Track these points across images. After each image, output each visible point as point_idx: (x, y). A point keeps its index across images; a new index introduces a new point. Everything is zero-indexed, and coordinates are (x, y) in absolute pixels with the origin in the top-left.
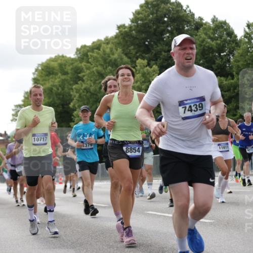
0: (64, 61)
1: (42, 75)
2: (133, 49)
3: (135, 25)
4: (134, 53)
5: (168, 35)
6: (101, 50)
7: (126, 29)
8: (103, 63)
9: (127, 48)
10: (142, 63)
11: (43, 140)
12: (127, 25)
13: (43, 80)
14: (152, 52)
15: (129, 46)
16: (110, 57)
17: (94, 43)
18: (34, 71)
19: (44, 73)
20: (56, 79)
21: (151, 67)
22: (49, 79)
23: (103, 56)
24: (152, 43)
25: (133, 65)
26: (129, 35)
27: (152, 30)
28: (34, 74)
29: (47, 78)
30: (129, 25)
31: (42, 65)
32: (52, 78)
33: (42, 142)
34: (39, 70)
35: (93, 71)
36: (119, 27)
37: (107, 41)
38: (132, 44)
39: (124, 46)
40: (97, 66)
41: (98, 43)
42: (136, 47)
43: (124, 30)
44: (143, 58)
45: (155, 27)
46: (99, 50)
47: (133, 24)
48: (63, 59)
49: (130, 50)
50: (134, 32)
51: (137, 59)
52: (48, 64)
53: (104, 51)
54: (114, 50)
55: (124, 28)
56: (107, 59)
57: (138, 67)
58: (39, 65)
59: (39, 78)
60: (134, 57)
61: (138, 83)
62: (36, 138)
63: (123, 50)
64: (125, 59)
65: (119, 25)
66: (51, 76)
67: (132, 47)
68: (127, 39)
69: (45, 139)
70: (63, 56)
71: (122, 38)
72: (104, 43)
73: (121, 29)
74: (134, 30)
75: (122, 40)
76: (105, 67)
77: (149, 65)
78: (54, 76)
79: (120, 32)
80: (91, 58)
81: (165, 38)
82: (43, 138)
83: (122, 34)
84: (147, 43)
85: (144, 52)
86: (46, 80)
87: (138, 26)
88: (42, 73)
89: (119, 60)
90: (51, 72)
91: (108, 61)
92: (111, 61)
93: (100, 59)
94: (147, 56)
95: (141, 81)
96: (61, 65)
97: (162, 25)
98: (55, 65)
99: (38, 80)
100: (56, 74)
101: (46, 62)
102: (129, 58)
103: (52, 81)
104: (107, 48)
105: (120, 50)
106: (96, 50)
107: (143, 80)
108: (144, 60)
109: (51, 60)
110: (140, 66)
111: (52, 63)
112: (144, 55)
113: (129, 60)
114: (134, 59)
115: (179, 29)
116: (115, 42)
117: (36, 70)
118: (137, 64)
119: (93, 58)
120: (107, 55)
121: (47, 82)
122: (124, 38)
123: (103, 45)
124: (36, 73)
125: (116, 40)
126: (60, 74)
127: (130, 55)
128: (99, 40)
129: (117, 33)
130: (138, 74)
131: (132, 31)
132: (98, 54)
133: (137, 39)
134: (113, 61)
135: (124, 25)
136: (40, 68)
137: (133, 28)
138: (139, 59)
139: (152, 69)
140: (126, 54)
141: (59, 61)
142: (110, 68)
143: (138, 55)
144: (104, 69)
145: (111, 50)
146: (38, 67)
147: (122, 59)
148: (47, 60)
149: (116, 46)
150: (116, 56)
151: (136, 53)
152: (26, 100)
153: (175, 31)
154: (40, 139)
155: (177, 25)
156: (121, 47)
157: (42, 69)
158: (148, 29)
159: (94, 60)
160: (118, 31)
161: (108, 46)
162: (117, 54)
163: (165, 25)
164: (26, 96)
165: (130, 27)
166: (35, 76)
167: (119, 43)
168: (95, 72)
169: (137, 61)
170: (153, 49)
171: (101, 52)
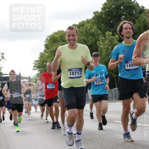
0: (63, 33)
1: (50, 42)
2: (104, 26)
3: (104, 12)
4: (104, 28)
5: (124, 17)
6: (85, 26)
7: (99, 14)
8: (86, 35)
9: (100, 25)
10: (109, 34)
11: (78, 74)
12: (99, 12)
13: (51, 45)
14: (115, 28)
15: (101, 24)
16: (89, 31)
17: (80, 23)
18: (45, 40)
19: (51, 41)
20: (58, 44)
21: (114, 36)
22: (54, 45)
23: (86, 30)
24: (115, 22)
25: (104, 35)
26: (100, 18)
27: (114, 14)
28: (45, 42)
29: (53, 44)
30: (101, 11)
31: (50, 36)
32: (56, 44)
33: (77, 75)
34: (48, 40)
35: (80, 40)
36: (95, 13)
37: (88, 21)
38: (103, 23)
39: (98, 24)
40: (82, 36)
41: (83, 23)
42: (105, 24)
43: (97, 15)
44: (110, 31)
45: (116, 12)
46: (83, 27)
47: (103, 11)
48: (62, 33)
49: (101, 26)
50: (103, 16)
51: (106, 32)
52: (53, 36)
53: (86, 27)
54: (93, 27)
55: (98, 14)
56: (88, 32)
57: (107, 37)
58: (48, 36)
59: (48, 44)
60: (104, 30)
61: (107, 46)
62: (71, 72)
63: (98, 27)
64: (99, 32)
65: (95, 12)
66: (55, 43)
67: (103, 25)
68: (99, 20)
69: (79, 73)
70: (62, 31)
71: (96, 19)
72: (86, 23)
73: (96, 14)
74: (104, 14)
75: (96, 21)
76: (87, 37)
77: (113, 35)
78: (57, 43)
79: (95, 15)
80: (79, 32)
81: (122, 19)
82: (78, 72)
83: (96, 17)
84: (111, 22)
85: (110, 27)
86: (52, 45)
87: (105, 12)
88: (50, 41)
89: (95, 33)
90: (55, 41)
91: (88, 33)
92: (90, 33)
93: (84, 32)
94: (111, 29)
95: (108, 45)
96: (61, 37)
97: (120, 11)
98: (58, 36)
99: (48, 45)
100: (59, 42)
101: (52, 35)
102: (101, 31)
103: (56, 46)
104: (88, 25)
105: (95, 27)
106: (81, 27)
107: (109, 43)
108: (110, 32)
109: (55, 33)
110: (108, 35)
111: (56, 35)
112: (110, 29)
113: (101, 32)
114: (104, 32)
115: (130, 13)
116: (93, 22)
117: (47, 40)
118: (106, 35)
119: (80, 32)
120: (88, 30)
121: (53, 47)
122: (98, 19)
123: (85, 24)
124: (47, 41)
125: (93, 21)
126: (60, 42)
127: (101, 29)
128: (83, 21)
129: (94, 17)
130: (107, 40)
131: (102, 15)
132: (83, 29)
133: (106, 19)
134: (92, 33)
135: (98, 12)
136: (49, 38)
137: (103, 13)
138: (107, 32)
139: (115, 37)
140: (99, 29)
141: (60, 34)
142: (90, 37)
143: (106, 29)
144: (86, 38)
145: (91, 26)
146: (47, 38)
147: (97, 32)
148: (53, 34)
149: (93, 24)
150: (93, 30)
151: (105, 28)
152: (41, 57)
153: (128, 15)
154: (75, 73)
155: (129, 11)
156: (96, 25)
157: (50, 39)
158: (112, 13)
159: (80, 33)
160: (94, 15)
161: (88, 24)
162: (94, 29)
163: (122, 11)
164: (41, 55)
165: (101, 13)
166: (46, 43)
167: (95, 22)
168: (82, 40)
169: (106, 33)
170: (115, 26)
171: (84, 28)
